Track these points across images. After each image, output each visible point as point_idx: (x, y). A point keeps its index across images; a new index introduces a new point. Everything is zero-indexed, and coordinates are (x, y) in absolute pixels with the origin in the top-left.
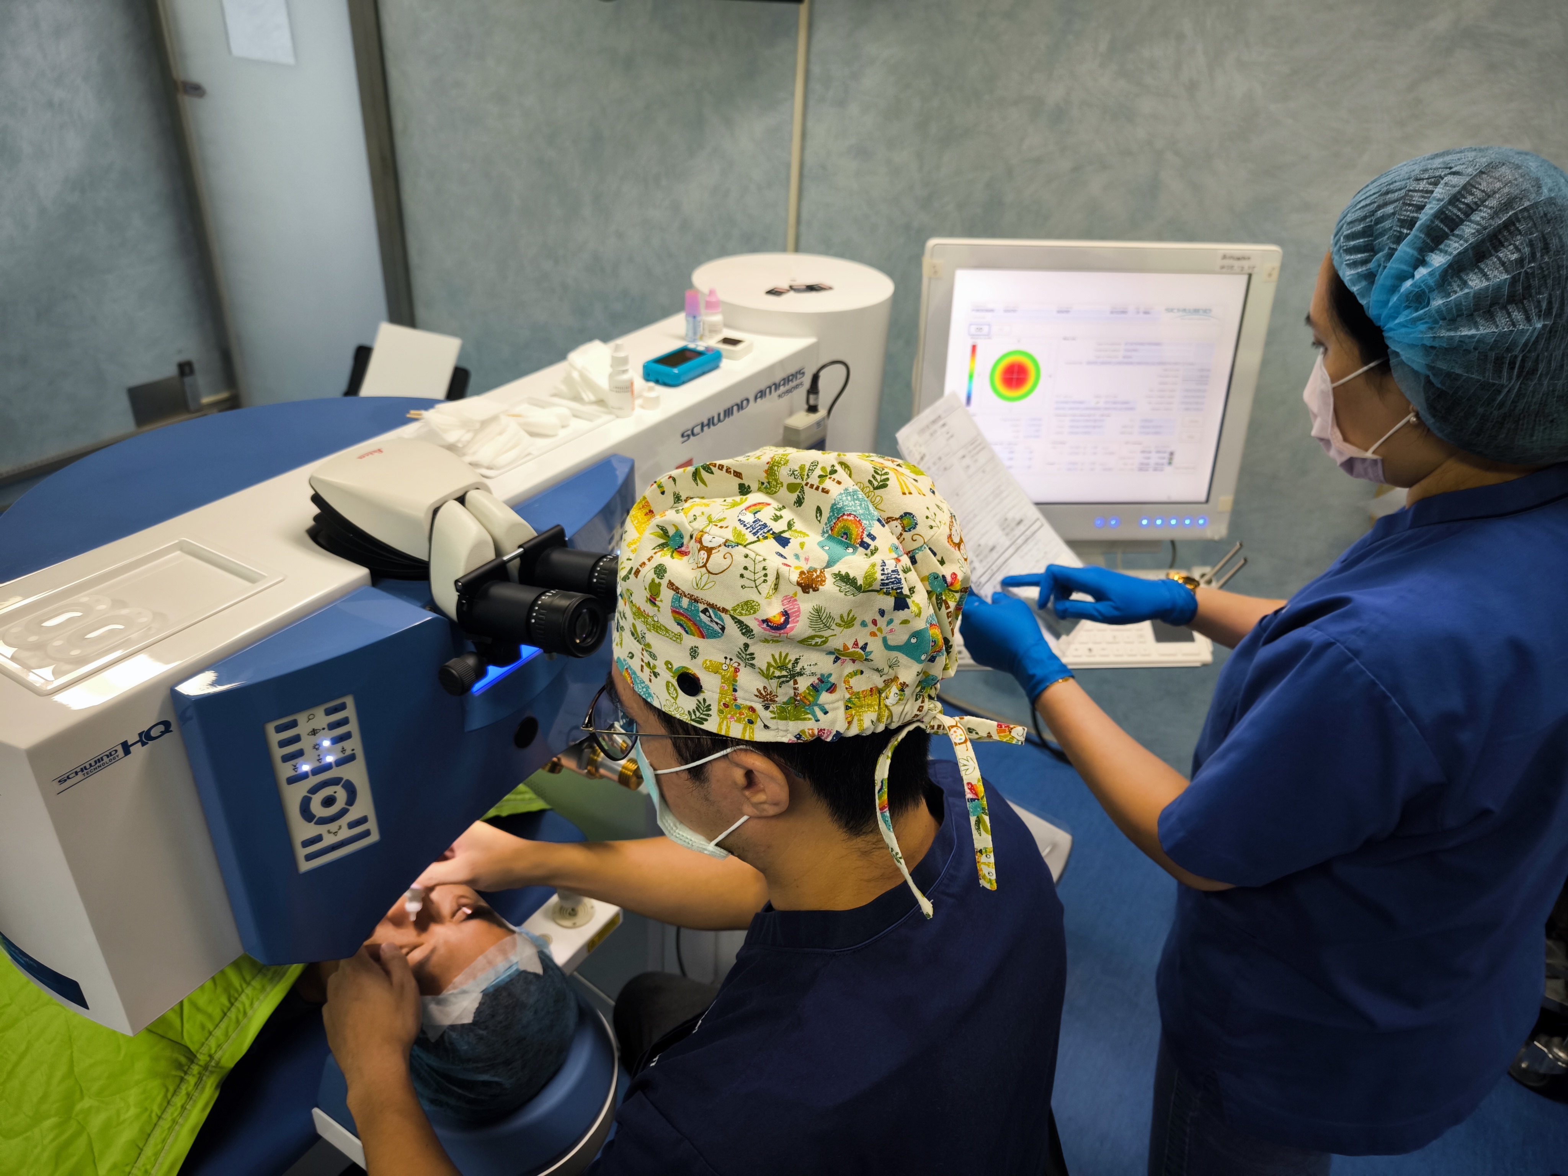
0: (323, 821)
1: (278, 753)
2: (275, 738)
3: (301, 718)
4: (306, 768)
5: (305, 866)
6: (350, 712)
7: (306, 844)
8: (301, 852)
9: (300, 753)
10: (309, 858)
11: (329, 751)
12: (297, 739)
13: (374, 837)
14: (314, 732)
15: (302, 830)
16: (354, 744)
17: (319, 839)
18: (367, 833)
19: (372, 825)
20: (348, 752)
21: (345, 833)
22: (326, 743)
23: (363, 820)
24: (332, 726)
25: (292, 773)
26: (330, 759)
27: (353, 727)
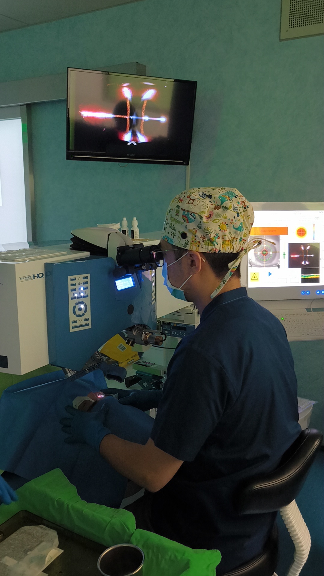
0: (78, 316)
1: (70, 288)
2: (70, 282)
3: (77, 277)
4: (76, 295)
5: (72, 330)
6: (88, 280)
7: (73, 322)
8: (71, 325)
9: (75, 290)
10: (73, 328)
11: (82, 292)
12: (75, 285)
13: (90, 327)
14: (79, 284)
15: (72, 317)
16: (88, 291)
17: (76, 322)
18: (88, 325)
19: (89, 322)
20: (87, 294)
21: (83, 323)
22: (82, 289)
23: (88, 319)
24: (84, 283)
25: (72, 296)
26: (82, 294)
27: (88, 285)
